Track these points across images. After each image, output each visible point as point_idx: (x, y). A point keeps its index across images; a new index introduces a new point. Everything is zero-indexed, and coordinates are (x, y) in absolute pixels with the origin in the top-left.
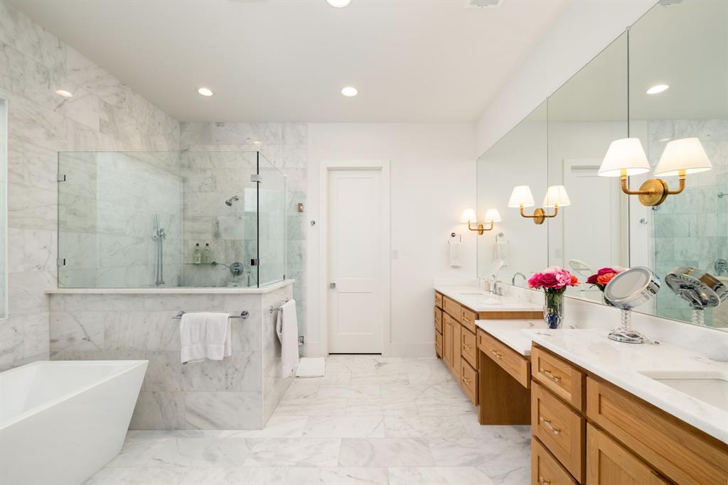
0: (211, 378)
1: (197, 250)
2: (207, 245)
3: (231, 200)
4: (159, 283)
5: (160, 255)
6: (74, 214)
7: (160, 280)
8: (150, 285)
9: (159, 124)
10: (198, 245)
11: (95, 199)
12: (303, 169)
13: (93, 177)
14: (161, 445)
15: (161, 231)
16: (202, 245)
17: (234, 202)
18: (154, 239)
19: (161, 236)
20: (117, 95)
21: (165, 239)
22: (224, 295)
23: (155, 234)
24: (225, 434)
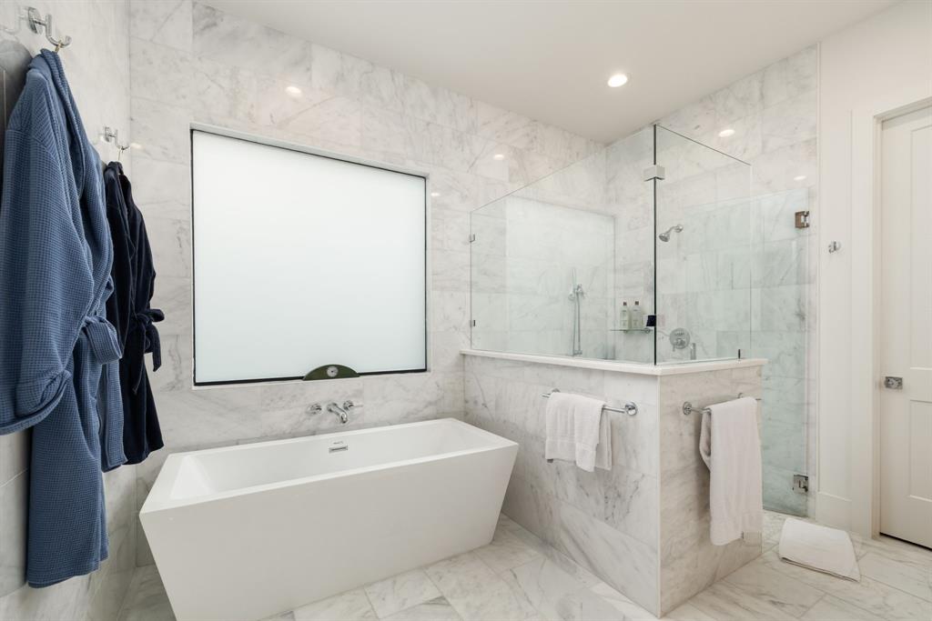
0: (587, 495)
1: (624, 311)
2: (637, 303)
3: (668, 232)
4: (576, 353)
5: (577, 318)
6: (485, 274)
7: (577, 349)
8: (567, 355)
9: (578, 154)
10: (625, 304)
11: (505, 256)
12: (807, 142)
13: (503, 232)
14: (528, 559)
15: (579, 287)
16: (631, 304)
17: (673, 236)
18: (571, 299)
19: (577, 294)
20: (528, 135)
21: (584, 298)
22: (603, 372)
23: (571, 292)
24: (601, 588)
